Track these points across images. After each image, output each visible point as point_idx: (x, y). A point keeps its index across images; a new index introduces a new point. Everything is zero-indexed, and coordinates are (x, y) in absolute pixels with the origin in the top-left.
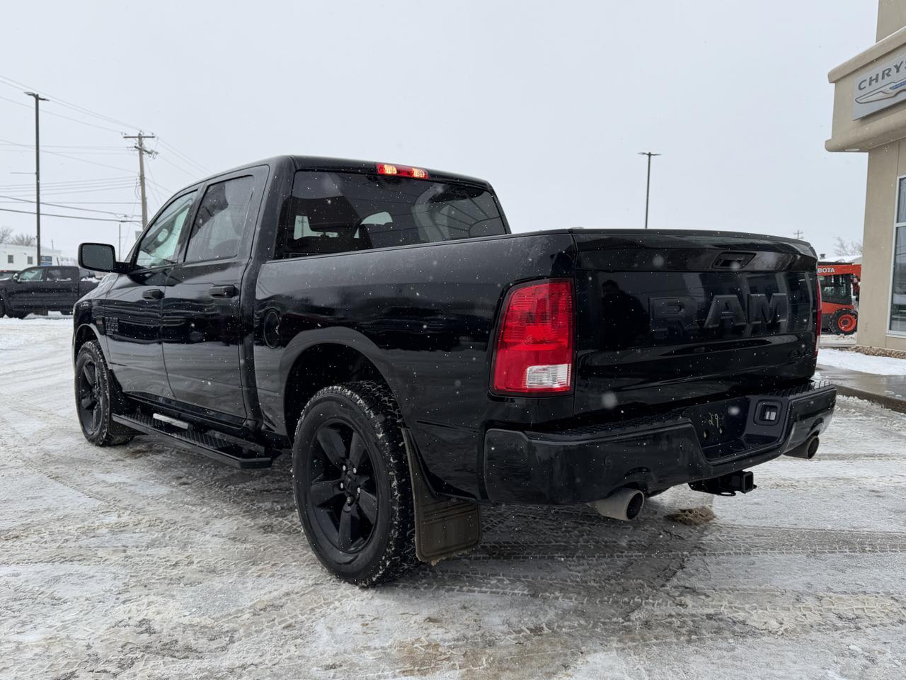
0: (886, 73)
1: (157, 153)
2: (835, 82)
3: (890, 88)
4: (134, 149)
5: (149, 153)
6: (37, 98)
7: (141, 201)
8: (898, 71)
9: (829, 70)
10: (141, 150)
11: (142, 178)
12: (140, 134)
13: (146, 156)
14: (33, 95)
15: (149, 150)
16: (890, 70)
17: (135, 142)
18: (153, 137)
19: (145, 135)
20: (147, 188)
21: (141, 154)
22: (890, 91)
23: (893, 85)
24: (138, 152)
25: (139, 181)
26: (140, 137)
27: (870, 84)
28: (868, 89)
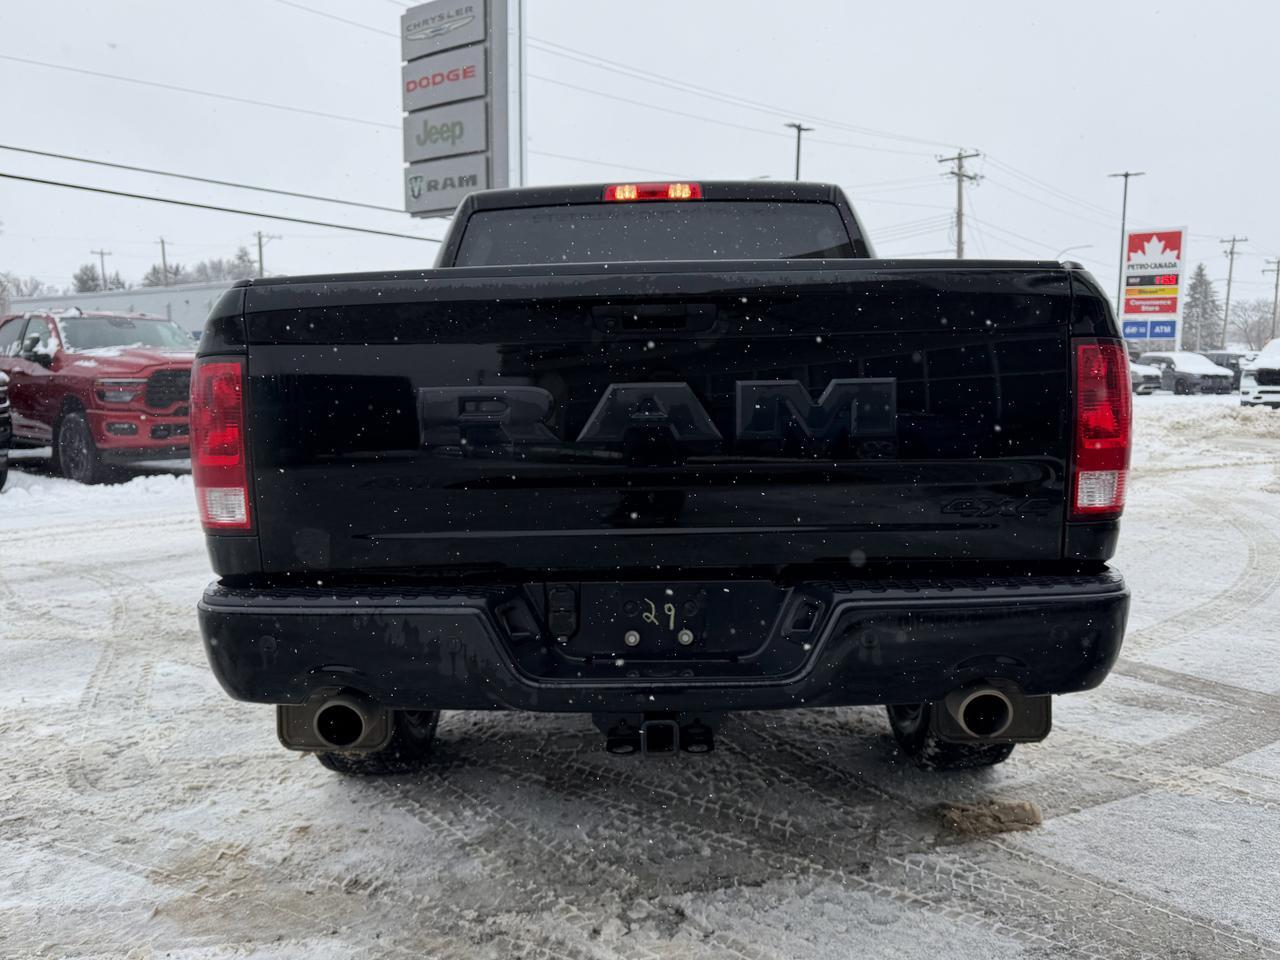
1: (982, 177)
4: (950, 175)
5: (971, 178)
6: (799, 129)
7: (955, 248)
10: (960, 176)
11: (960, 215)
12: (960, 154)
13: (966, 183)
14: (794, 126)
15: (971, 174)
17: (953, 166)
18: (977, 155)
19: (968, 154)
20: (965, 229)
21: (960, 182)
24: (955, 180)
25: (955, 220)
26: (960, 158)
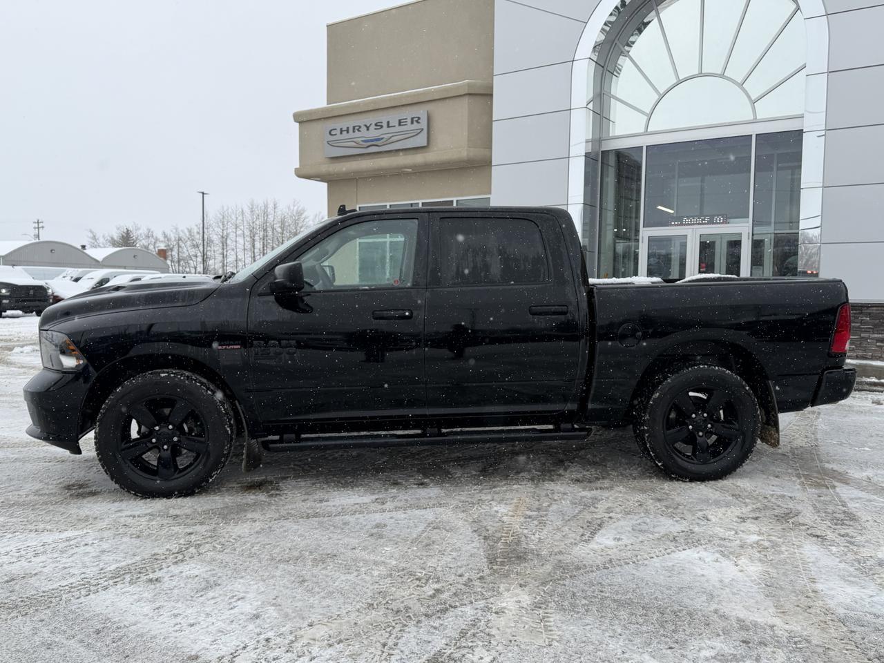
0: (357, 128)
2: (300, 122)
3: (362, 141)
8: (368, 129)
9: (296, 111)
16: (360, 127)
22: (361, 143)
23: (363, 139)
27: (341, 133)
28: (339, 137)
